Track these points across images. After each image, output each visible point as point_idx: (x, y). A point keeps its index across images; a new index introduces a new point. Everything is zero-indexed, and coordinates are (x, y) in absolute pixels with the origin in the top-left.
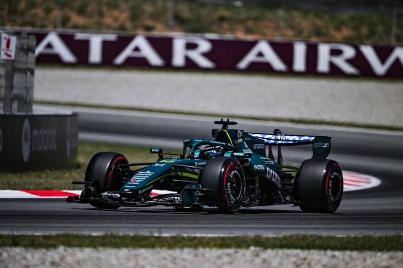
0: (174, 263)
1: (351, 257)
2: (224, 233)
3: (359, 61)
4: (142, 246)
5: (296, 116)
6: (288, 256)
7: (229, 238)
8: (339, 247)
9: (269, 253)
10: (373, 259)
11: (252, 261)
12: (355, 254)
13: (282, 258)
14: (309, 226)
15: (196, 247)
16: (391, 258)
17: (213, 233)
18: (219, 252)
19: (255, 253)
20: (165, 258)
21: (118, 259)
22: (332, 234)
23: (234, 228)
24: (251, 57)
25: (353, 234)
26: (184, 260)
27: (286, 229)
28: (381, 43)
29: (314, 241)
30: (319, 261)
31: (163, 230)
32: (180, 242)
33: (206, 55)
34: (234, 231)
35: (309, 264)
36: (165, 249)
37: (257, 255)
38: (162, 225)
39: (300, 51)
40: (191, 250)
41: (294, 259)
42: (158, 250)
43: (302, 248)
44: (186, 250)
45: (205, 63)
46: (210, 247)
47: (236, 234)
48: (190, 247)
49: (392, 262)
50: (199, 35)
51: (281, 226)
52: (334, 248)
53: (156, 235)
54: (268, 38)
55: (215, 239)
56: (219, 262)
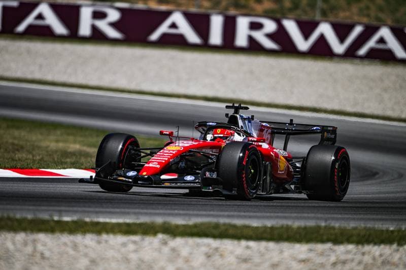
0: (75, 250)
1: (267, 249)
2: (130, 219)
3: (281, 36)
4: (40, 230)
5: (210, 93)
6: (198, 245)
7: (135, 224)
8: (254, 237)
9: (179, 242)
10: (291, 251)
11: (159, 250)
12: (271, 245)
13: (192, 247)
14: (221, 213)
15: (99, 233)
16: (311, 250)
17: (118, 219)
18: (124, 239)
19: (163, 241)
20: (65, 244)
21: (14, 243)
22: (248, 222)
23: (141, 213)
24: (164, 28)
25: (269, 223)
26: (86, 246)
27: (197, 216)
28: (305, 18)
29: (226, 230)
30: (232, 252)
31: (63, 214)
32: (81, 227)
33: (114, 25)
34: (140, 217)
35: (222, 255)
36: (66, 234)
37: (165, 244)
38: (63, 208)
39: (217, 23)
40: (94, 236)
42: (57, 235)
43: (214, 237)
44: (88, 236)
45: (113, 33)
46: (114, 233)
47: (143, 219)
48: (92, 232)
50: (108, 4)
51: (191, 212)
52: (249, 238)
53: (56, 218)
54: (184, 8)
55: (119, 225)
56: (123, 249)
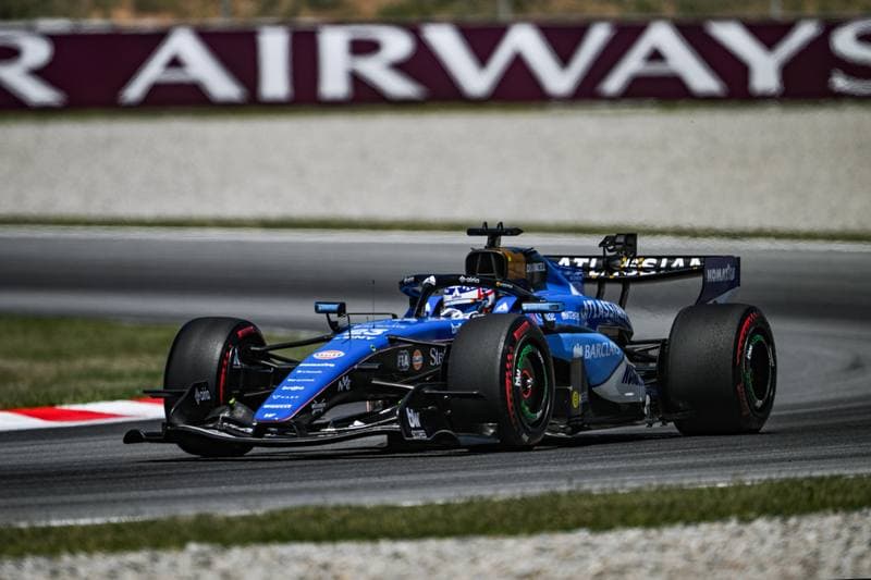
1: (440, 555)
2: (121, 514)
3: (423, 65)
5: (274, 211)
6: (282, 560)
7: (130, 525)
8: (408, 531)
9: (237, 556)
10: (495, 556)
12: (449, 545)
13: (268, 567)
14: (327, 484)
15: (52, 552)
17: (92, 516)
18: (113, 561)
19: (201, 559)
22: (390, 498)
23: (145, 500)
24: (153, 71)
25: (439, 497)
27: (273, 493)
28: (473, 18)
29: (344, 521)
30: (362, 569)
32: (12, 541)
33: (41, 73)
34: (143, 508)
35: (336, 578)
37: (207, 564)
39: (274, 48)
40: (42, 561)
43: (317, 539)
44: (29, 563)
45: (38, 93)
46: (89, 551)
47: (150, 513)
48: (36, 552)
50: (22, 23)
51: (258, 488)
52: (396, 535)
54: (195, 21)
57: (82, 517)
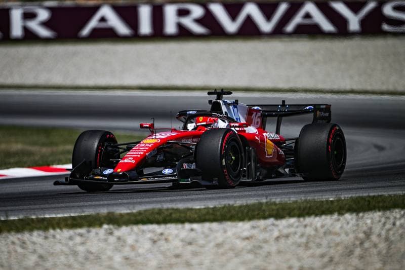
0: (23, 248)
1: (210, 229)
2: (75, 212)
3: (208, 20)
5: (145, 82)
6: (143, 231)
7: (81, 217)
8: (197, 219)
9: (124, 230)
10: (234, 230)
11: (106, 240)
12: (215, 225)
13: (137, 234)
14: (164, 199)
15: (46, 229)
16: (254, 227)
17: (63, 213)
18: (71, 232)
19: (109, 231)
20: (13, 243)
22: (190, 205)
23: (86, 206)
24: (93, 23)
25: (211, 204)
26: (34, 243)
27: (140, 203)
29: (171, 214)
30: (177, 236)
31: (9, 213)
32: (28, 224)
33: (45, 24)
34: (85, 210)
35: (166, 240)
36: (13, 233)
37: (111, 234)
39: (145, 13)
40: (41, 233)
41: (149, 235)
43: (158, 223)
44: (35, 233)
45: (44, 32)
46: (61, 229)
47: (88, 212)
48: (39, 229)
49: (255, 232)
50: (37, 3)
52: (192, 221)
54: (111, 2)
55: (65, 219)
56: (71, 243)
57: (59, 213)
